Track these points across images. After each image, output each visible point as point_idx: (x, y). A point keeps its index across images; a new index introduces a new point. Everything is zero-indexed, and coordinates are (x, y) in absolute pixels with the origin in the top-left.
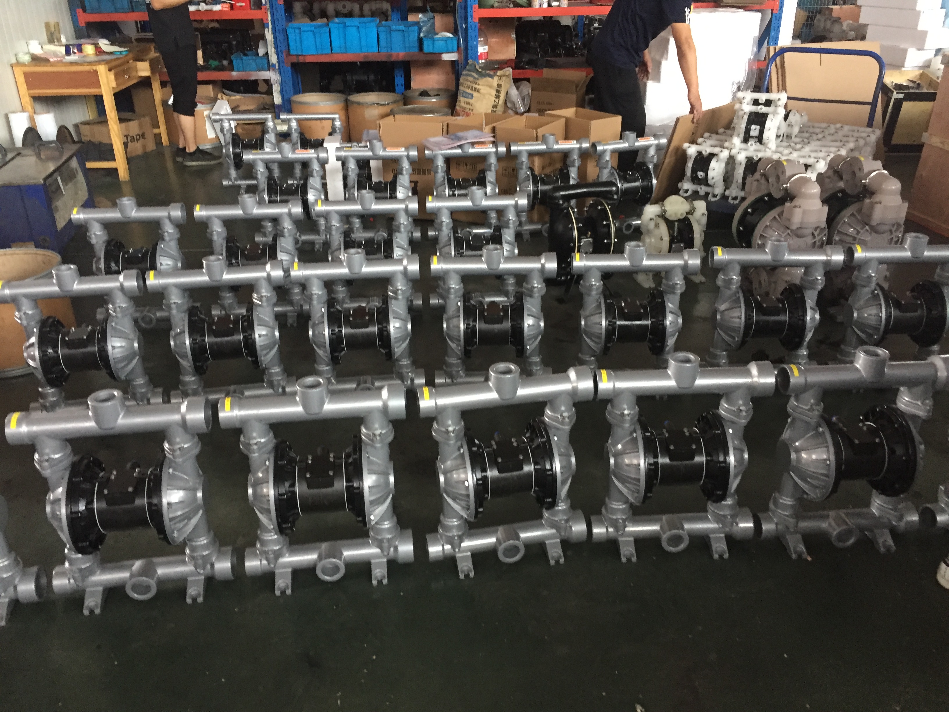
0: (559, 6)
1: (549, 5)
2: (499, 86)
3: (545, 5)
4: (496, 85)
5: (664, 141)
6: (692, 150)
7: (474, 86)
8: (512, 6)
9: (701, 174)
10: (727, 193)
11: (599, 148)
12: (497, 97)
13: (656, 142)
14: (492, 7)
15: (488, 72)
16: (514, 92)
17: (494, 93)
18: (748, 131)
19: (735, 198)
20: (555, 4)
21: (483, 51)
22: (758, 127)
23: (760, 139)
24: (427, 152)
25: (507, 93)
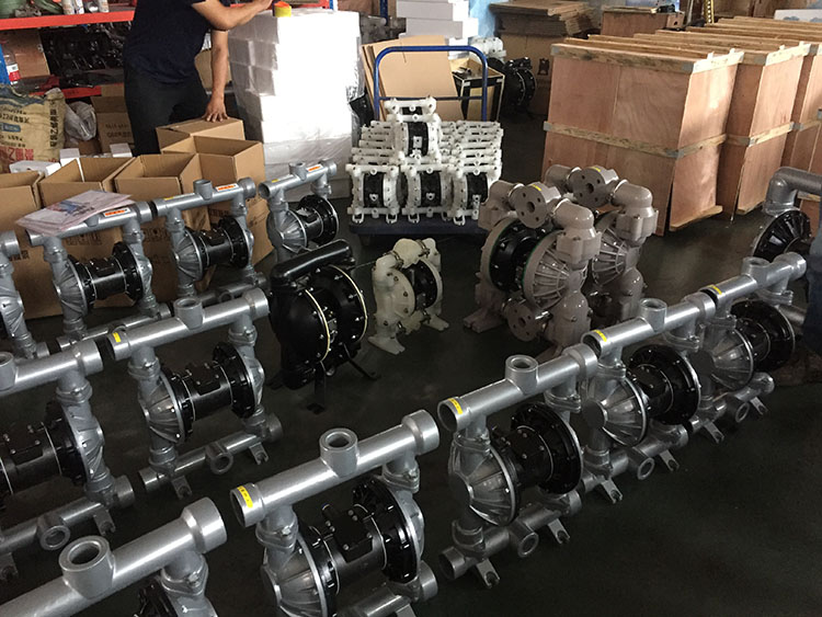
0: (98, 11)
1: (86, 11)
2: (53, 112)
3: (82, 11)
4: (49, 112)
5: (333, 167)
6: (358, 171)
7: (18, 115)
8: (39, 13)
9: (374, 197)
10: (404, 211)
11: (271, 189)
12: (54, 125)
13: (326, 169)
14: (13, 16)
15: (31, 96)
16: (73, 117)
17: (48, 121)
18: (411, 142)
19: (414, 217)
20: (92, 9)
21: (12, 71)
22: (420, 138)
23: (424, 150)
24: (32, 237)
25: (65, 119)
